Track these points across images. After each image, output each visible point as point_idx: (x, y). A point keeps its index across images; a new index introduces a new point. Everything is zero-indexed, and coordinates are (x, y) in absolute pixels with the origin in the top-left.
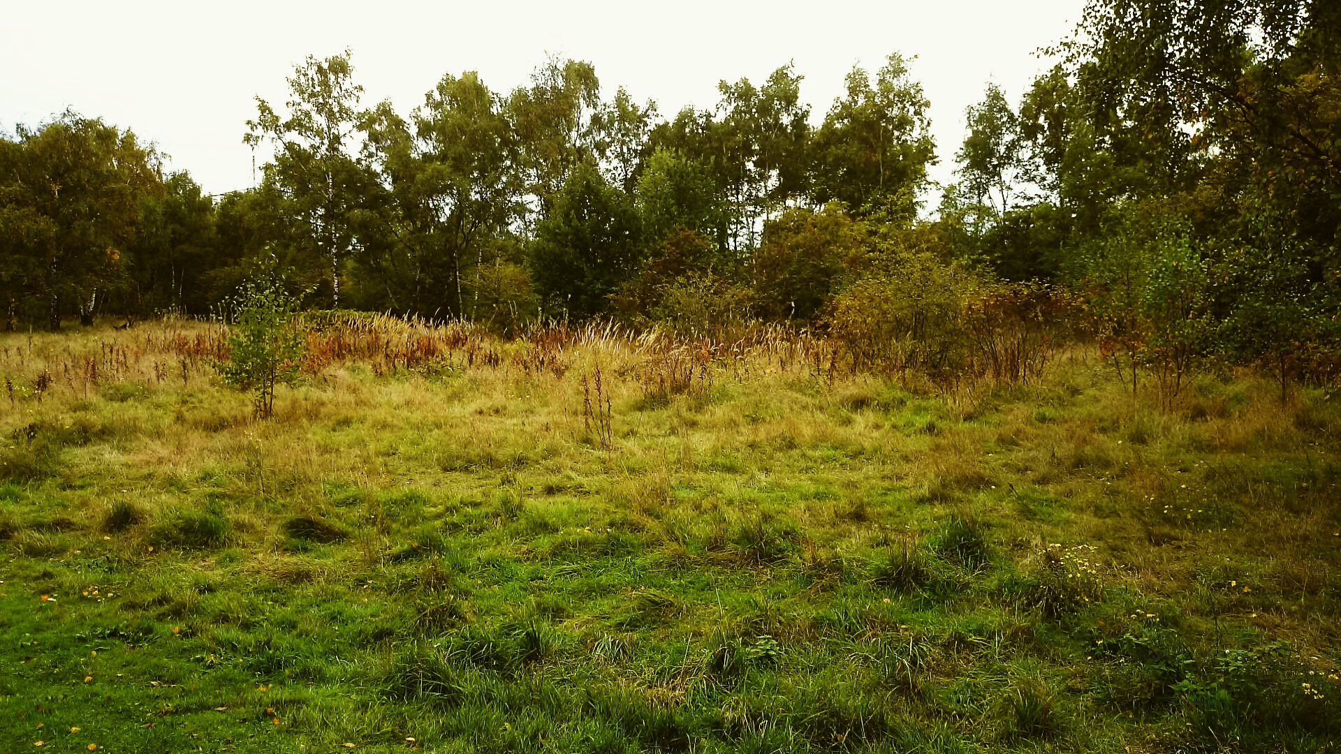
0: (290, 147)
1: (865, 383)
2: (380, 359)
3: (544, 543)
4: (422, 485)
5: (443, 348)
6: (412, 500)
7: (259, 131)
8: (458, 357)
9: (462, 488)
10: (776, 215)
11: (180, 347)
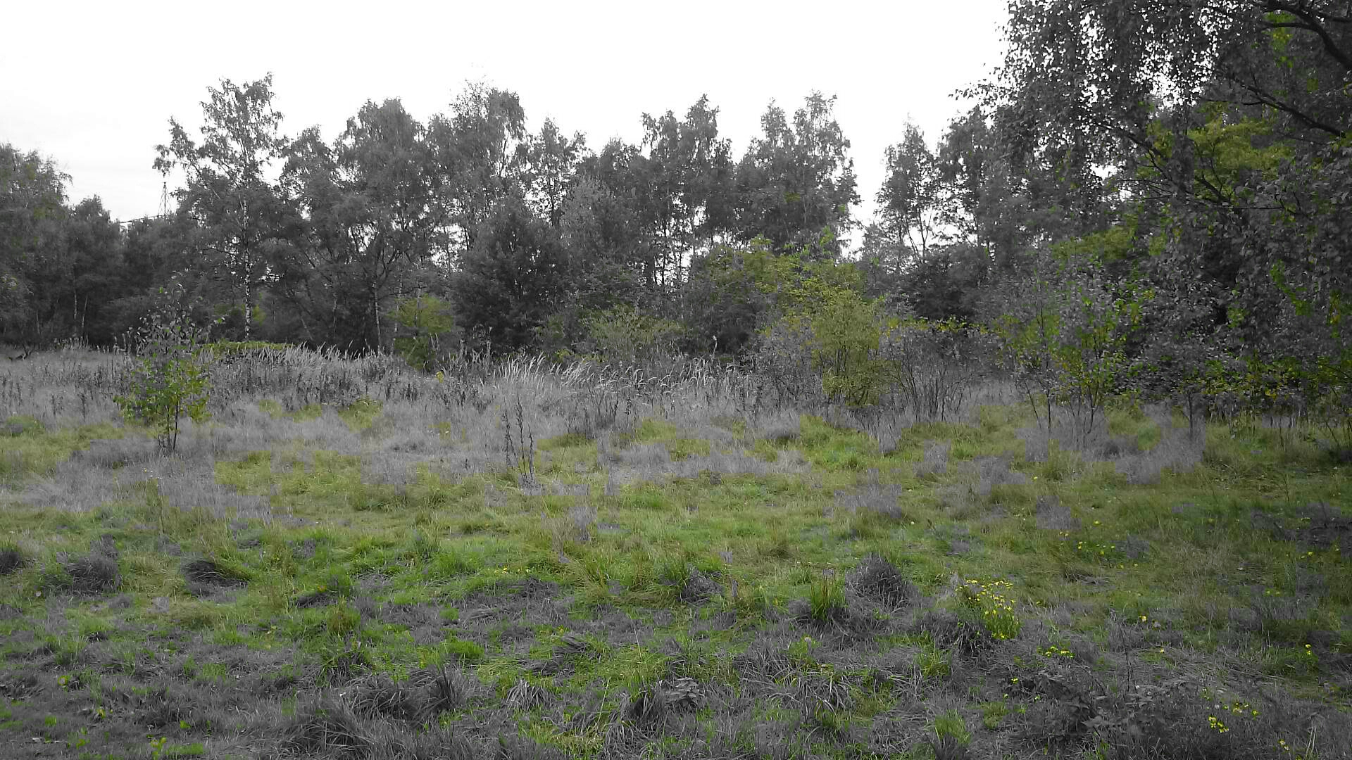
0: (205, 174)
1: (789, 419)
2: (291, 392)
3: (460, 585)
4: (331, 526)
5: (359, 383)
6: (319, 541)
7: (172, 157)
8: (375, 391)
9: (375, 528)
10: (703, 250)
11: (81, 379)
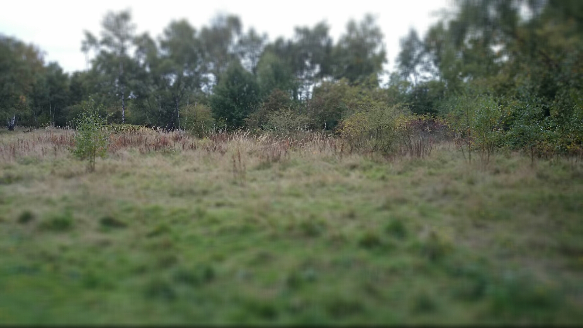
0: (103, 53)
1: (355, 158)
2: (143, 146)
3: (215, 228)
4: (161, 203)
5: (171, 142)
6: (156, 210)
7: (89, 45)
8: (178, 146)
9: (179, 204)
10: (318, 84)
11: (53, 140)
